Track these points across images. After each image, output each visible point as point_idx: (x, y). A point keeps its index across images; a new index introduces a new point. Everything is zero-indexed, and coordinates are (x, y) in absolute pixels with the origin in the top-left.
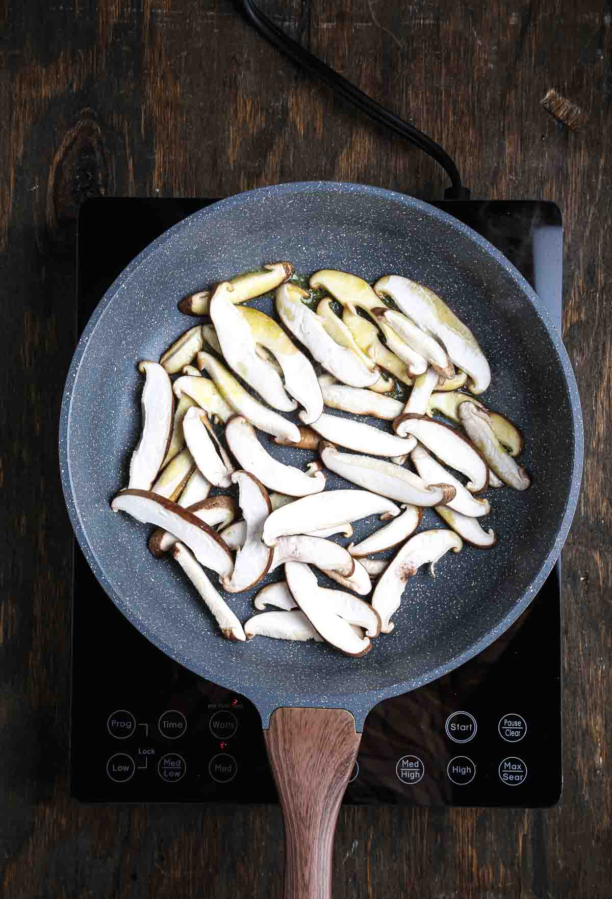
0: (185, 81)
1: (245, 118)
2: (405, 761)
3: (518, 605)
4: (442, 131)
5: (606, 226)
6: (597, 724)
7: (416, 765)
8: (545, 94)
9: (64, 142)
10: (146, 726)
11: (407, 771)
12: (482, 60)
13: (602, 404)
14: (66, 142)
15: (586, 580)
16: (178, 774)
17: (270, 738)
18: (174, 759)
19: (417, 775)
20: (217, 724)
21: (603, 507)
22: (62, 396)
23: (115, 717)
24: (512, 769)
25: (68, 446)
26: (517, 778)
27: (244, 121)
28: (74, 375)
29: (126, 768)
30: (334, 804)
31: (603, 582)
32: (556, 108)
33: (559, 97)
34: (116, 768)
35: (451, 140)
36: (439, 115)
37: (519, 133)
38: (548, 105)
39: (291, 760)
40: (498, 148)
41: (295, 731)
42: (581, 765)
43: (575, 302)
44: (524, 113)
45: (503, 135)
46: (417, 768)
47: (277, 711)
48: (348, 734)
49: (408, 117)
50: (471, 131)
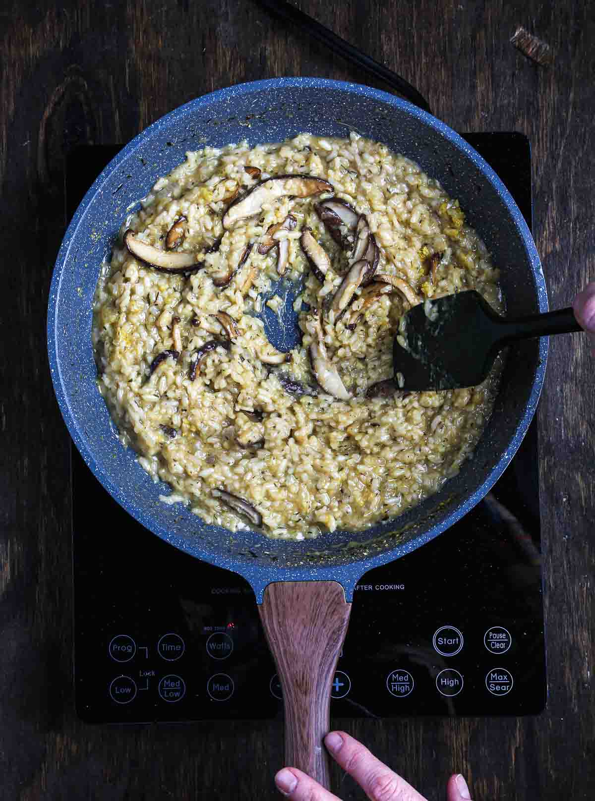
0: (166, 33)
1: (225, 67)
2: (395, 675)
3: (494, 471)
4: (414, 72)
5: (577, 158)
6: (583, 638)
7: (406, 678)
8: (515, 33)
9: (52, 98)
10: (145, 649)
11: (397, 685)
12: (452, 2)
14: (54, 98)
15: (568, 500)
16: (177, 694)
17: (264, 613)
18: (174, 680)
19: (407, 688)
20: (213, 646)
21: (583, 429)
23: (115, 642)
24: (498, 680)
26: (503, 688)
27: (224, 70)
28: (58, 279)
29: (129, 690)
30: (328, 671)
31: (585, 503)
32: (525, 46)
33: (528, 34)
34: (118, 690)
35: (424, 81)
36: (412, 57)
37: (490, 71)
38: (517, 43)
39: (286, 632)
40: (471, 86)
41: (288, 604)
42: (569, 679)
43: (550, 232)
44: (494, 51)
45: (474, 73)
46: (407, 682)
47: (269, 586)
48: (338, 604)
49: (382, 59)
50: (443, 71)
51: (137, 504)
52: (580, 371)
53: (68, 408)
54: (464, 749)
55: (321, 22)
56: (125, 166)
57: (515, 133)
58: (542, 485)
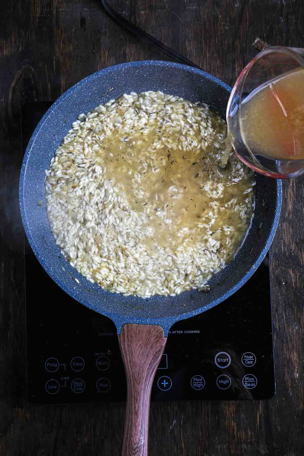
0: (74, 43)
1: (105, 61)
2: (195, 378)
6: (294, 356)
7: (201, 380)
8: (255, 41)
9: (16, 77)
10: (64, 365)
11: (196, 383)
12: (222, 25)
13: (290, 195)
15: (286, 284)
16: (81, 389)
17: (121, 339)
18: (79, 381)
19: (202, 385)
20: (100, 363)
21: (293, 247)
23: (48, 362)
24: (249, 381)
26: (252, 385)
29: (55, 387)
30: (152, 373)
31: (295, 285)
32: (260, 48)
33: (262, 42)
34: (50, 387)
36: (202, 53)
37: (242, 60)
38: (256, 46)
40: (232, 68)
41: (134, 336)
42: (287, 378)
44: (244, 50)
45: (234, 62)
46: (201, 382)
47: (125, 325)
48: (160, 338)
49: (186, 55)
50: (218, 61)
52: (291, 216)
54: (232, 415)
55: (154, 36)
58: (272, 276)
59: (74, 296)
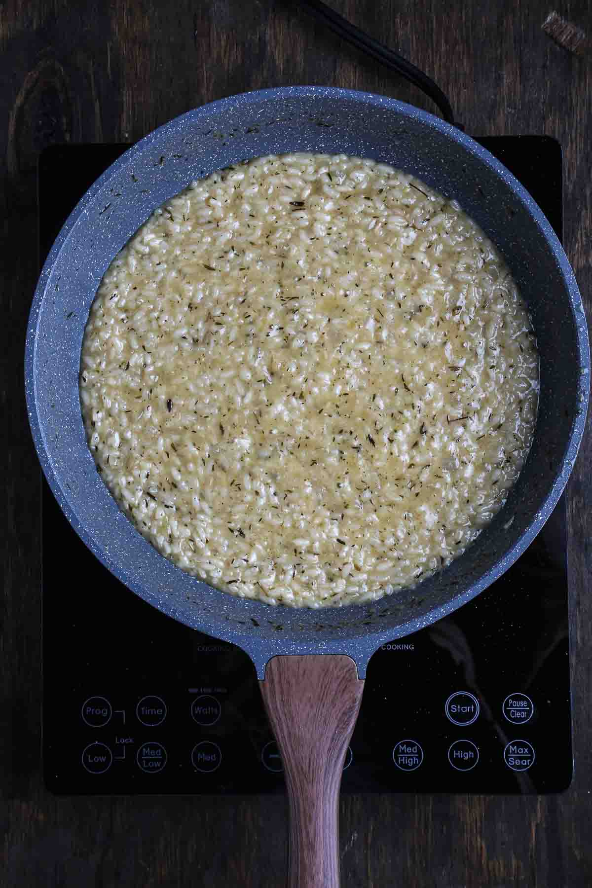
0: (154, 14)
1: (219, 53)
2: (403, 746)
3: (527, 534)
4: (433, 62)
7: (415, 750)
8: (547, 18)
10: (122, 713)
11: (405, 757)
14: (26, 85)
16: (158, 764)
17: (266, 690)
18: (154, 748)
19: (416, 761)
20: (198, 710)
22: (25, 334)
23: (89, 704)
24: (518, 753)
25: (35, 387)
26: (524, 762)
27: (219, 58)
28: (37, 311)
29: (103, 759)
30: (338, 757)
32: (559, 33)
33: (561, 20)
34: (92, 758)
35: (443, 72)
36: (430, 44)
37: (518, 61)
38: (549, 30)
39: (290, 712)
40: (496, 78)
41: (293, 681)
43: (582, 245)
44: (523, 39)
45: (499, 64)
46: (415, 753)
47: (272, 660)
48: (350, 681)
49: (397, 47)
50: (465, 60)
51: (124, 565)
53: (47, 457)
54: (479, 824)
55: (327, 3)
56: (115, 183)
57: (546, 137)
58: (570, 530)
59: (160, 604)
